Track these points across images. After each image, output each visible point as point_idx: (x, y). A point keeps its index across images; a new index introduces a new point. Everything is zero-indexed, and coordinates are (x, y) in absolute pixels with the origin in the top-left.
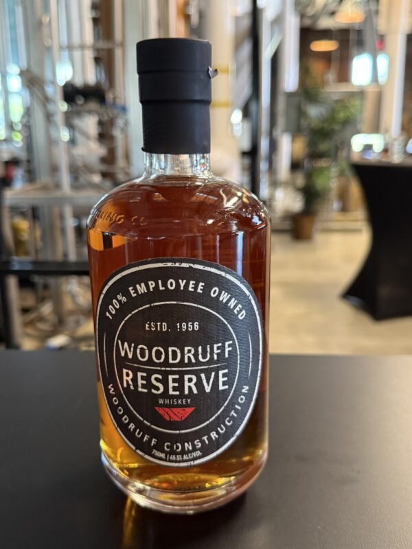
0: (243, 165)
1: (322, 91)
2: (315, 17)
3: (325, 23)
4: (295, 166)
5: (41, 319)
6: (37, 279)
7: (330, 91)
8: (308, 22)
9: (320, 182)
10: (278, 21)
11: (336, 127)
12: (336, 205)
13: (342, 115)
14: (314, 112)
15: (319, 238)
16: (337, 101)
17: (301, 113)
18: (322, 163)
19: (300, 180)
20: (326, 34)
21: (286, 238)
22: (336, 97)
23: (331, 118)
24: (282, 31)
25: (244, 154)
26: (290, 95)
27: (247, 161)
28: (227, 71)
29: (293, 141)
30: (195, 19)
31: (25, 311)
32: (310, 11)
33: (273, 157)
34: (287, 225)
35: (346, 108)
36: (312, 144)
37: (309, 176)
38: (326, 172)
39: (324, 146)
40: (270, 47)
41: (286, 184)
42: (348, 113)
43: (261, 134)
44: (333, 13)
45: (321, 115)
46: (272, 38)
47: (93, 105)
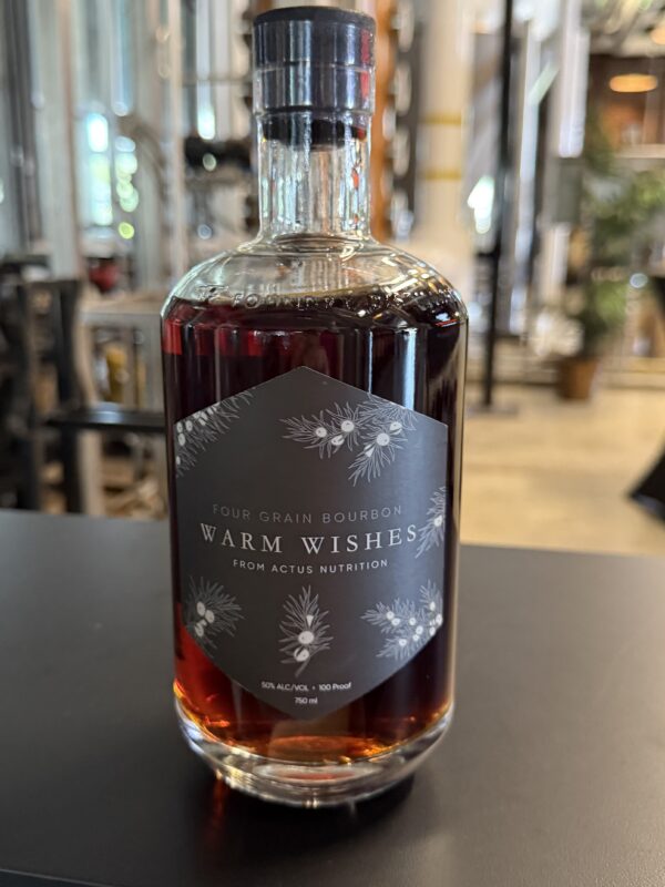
0: (478, 274)
1: (616, 156)
2: (619, 36)
3: (635, 45)
4: (571, 279)
5: (140, 505)
6: (135, 440)
7: (631, 156)
8: (606, 44)
9: (606, 307)
10: (553, 42)
11: (637, 216)
12: (637, 344)
13: (647, 197)
14: (602, 191)
15: (602, 399)
16: (642, 174)
17: (581, 194)
18: (614, 275)
19: (576, 301)
20: (636, 64)
21: (546, 397)
22: (639, 167)
23: (631, 200)
24: (558, 59)
25: (481, 256)
26: (567, 162)
27: (485, 268)
28: (457, 122)
29: (572, 238)
30: (406, 37)
31: (112, 490)
32: (612, 25)
33: (535, 263)
34: (549, 375)
35: (655, 184)
36: (597, 243)
37: (591, 295)
38: (619, 291)
39: (615, 247)
40: (537, 84)
41: (552, 308)
42: (658, 194)
43: (517, 226)
44: (649, 29)
45: (614, 195)
46: (541, 69)
47: (230, 171)
